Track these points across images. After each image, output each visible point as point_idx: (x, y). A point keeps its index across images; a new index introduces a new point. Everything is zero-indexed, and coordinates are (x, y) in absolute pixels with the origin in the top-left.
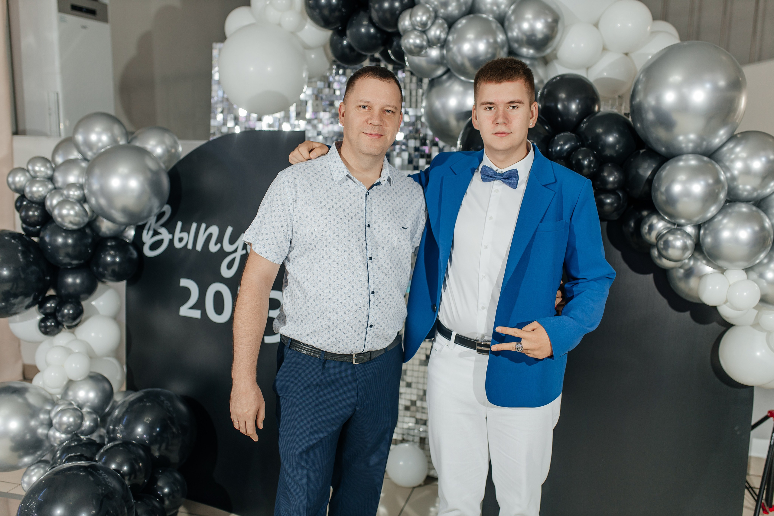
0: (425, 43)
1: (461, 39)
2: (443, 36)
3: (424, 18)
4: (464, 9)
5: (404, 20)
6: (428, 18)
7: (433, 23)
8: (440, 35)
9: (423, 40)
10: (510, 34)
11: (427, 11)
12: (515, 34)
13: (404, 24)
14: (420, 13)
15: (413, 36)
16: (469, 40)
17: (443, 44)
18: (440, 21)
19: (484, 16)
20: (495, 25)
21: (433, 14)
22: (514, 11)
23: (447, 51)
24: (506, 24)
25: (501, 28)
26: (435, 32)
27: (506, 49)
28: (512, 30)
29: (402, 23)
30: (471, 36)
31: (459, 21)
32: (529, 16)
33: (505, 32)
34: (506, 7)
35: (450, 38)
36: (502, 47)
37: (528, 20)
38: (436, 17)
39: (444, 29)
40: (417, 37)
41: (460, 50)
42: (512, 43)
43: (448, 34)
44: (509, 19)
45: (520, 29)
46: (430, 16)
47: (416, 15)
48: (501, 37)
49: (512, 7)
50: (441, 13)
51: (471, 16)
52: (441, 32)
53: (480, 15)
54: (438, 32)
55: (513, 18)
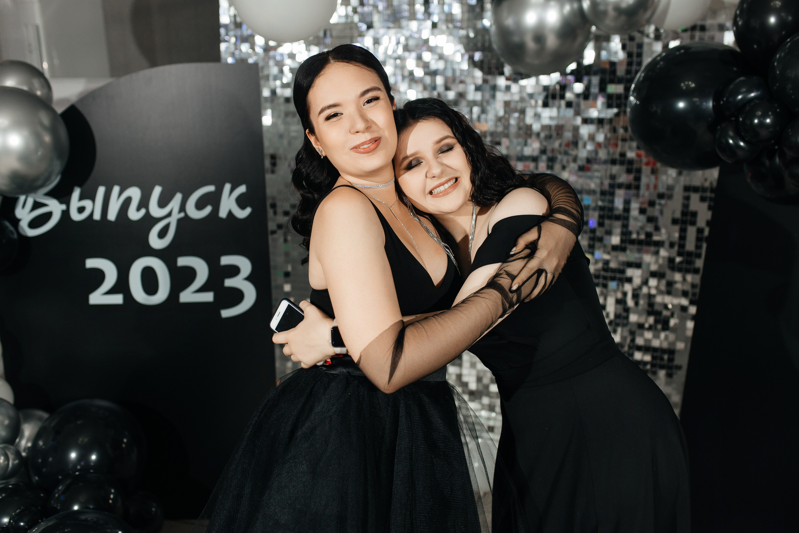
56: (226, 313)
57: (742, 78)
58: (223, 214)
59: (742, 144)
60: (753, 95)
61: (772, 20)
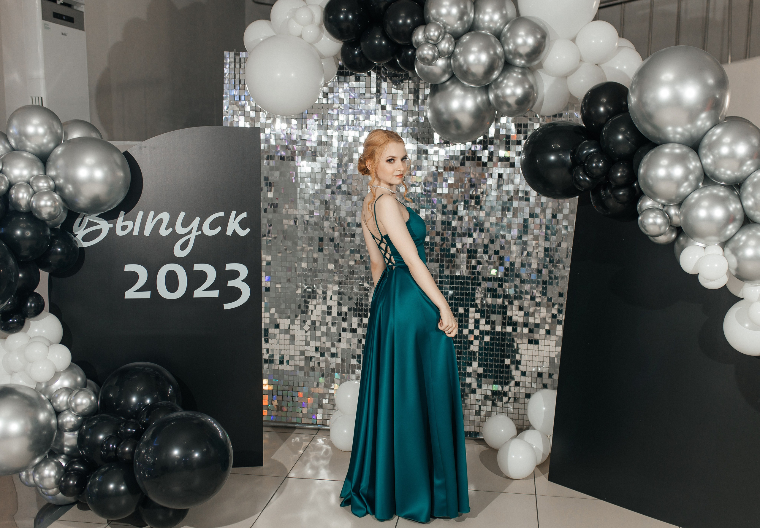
0: (436, 54)
1: (466, 51)
2: (451, 48)
3: (436, 34)
4: (466, 26)
5: (418, 35)
6: (440, 35)
7: (443, 38)
8: (449, 48)
9: (435, 51)
10: (506, 48)
11: (438, 28)
12: (511, 47)
13: (417, 38)
14: (433, 30)
15: (426, 48)
16: (473, 52)
17: (451, 55)
18: (448, 36)
19: (483, 32)
20: (493, 39)
21: (443, 31)
22: (509, 30)
23: (454, 61)
24: (503, 39)
25: (499, 42)
26: (444, 46)
27: (503, 60)
28: (508, 45)
29: (416, 37)
30: (475, 49)
31: (464, 37)
32: (522, 33)
33: (503, 46)
34: (501, 25)
35: (457, 50)
36: (500, 58)
37: (521, 36)
38: (445, 33)
39: (452, 43)
40: (430, 49)
41: (466, 61)
42: (507, 55)
43: (455, 47)
44: (505, 36)
45: (515, 43)
46: (441, 31)
47: (430, 31)
48: (499, 50)
49: (507, 26)
50: (449, 29)
51: (473, 32)
52: (449, 45)
53: (479, 31)
54: (447, 45)
55: (508, 35)
56: (227, 306)
57: (586, 141)
58: (229, 232)
59: (587, 179)
60: (592, 150)
61: (602, 109)
